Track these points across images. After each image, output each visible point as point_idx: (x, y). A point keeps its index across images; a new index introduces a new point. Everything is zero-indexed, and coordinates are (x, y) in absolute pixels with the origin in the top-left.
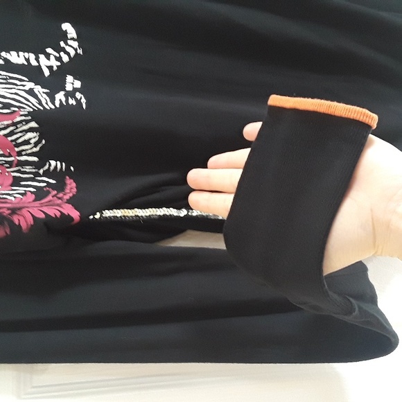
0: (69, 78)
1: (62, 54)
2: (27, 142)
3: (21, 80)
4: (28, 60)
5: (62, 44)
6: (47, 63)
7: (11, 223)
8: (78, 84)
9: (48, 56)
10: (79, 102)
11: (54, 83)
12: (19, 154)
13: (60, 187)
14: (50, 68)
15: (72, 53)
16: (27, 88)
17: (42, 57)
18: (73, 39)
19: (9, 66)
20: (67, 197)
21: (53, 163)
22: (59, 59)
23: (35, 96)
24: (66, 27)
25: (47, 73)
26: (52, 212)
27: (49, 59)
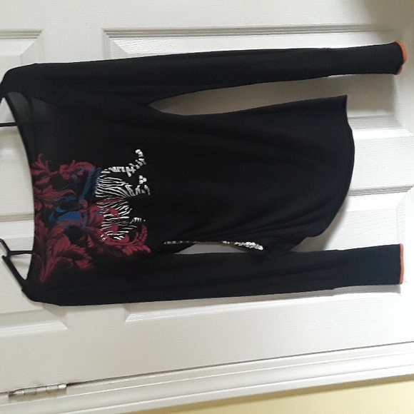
0: (141, 177)
1: (137, 166)
2: (124, 210)
3: (119, 181)
4: (121, 170)
5: (136, 161)
6: (130, 170)
7: (122, 252)
8: (145, 180)
9: (130, 167)
10: (146, 191)
11: (134, 181)
12: (121, 216)
13: (139, 230)
14: (131, 172)
15: (141, 164)
16: (122, 185)
17: (127, 168)
18: (141, 158)
19: (113, 174)
20: (143, 240)
21: (135, 218)
22: (135, 168)
23: (126, 189)
24: (137, 151)
25: (130, 175)
26: (140, 249)
27: (130, 168)
